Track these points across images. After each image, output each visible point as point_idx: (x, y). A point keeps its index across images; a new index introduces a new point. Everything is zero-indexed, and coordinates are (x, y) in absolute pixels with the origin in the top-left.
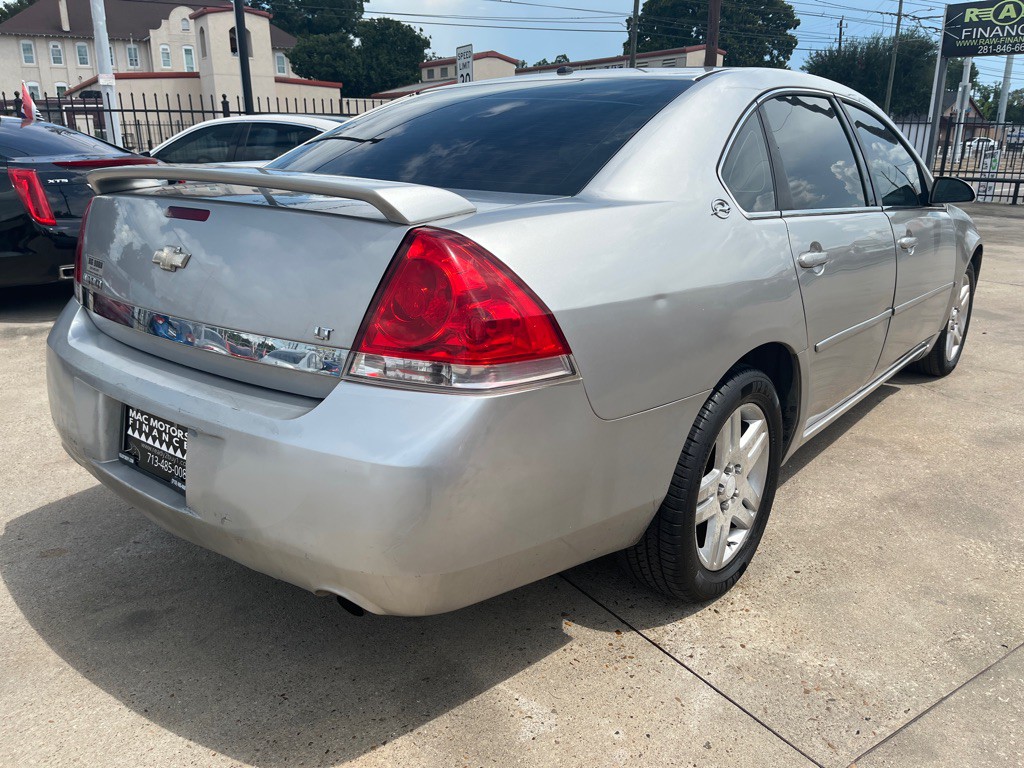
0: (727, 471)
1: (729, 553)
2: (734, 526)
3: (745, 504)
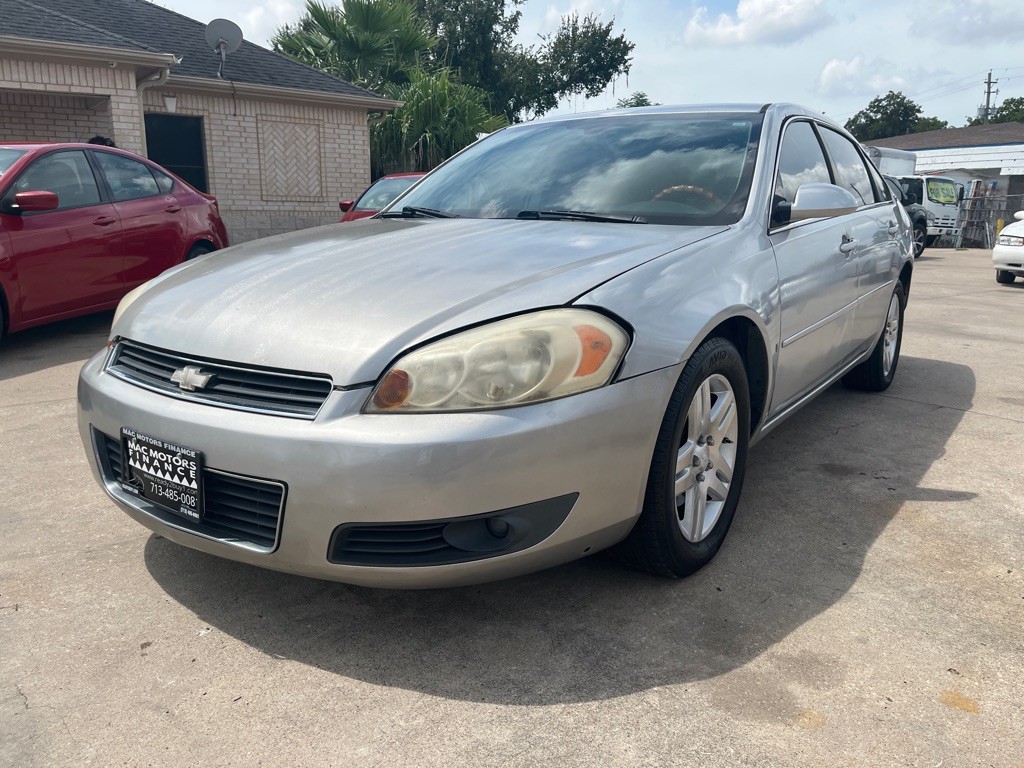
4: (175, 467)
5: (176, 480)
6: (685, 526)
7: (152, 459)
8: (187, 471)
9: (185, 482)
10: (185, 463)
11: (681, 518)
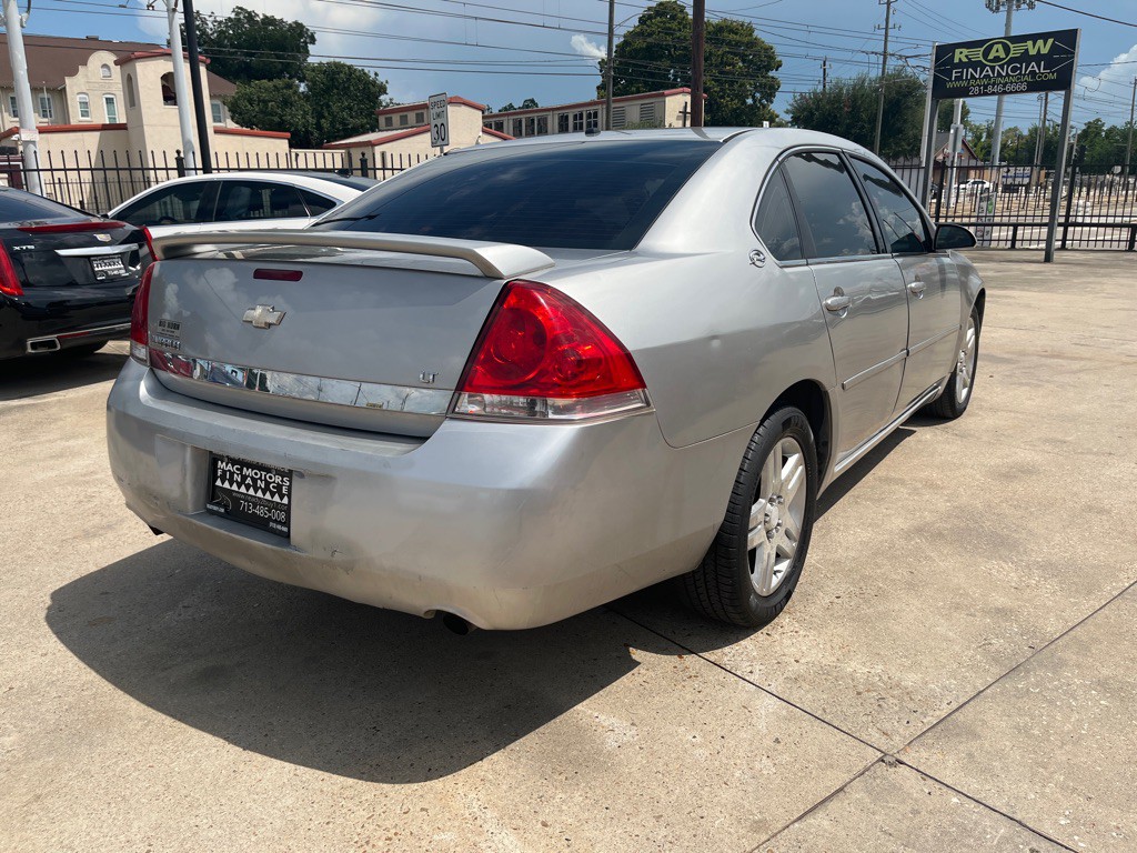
0: (771, 501)
1: (775, 581)
2: (779, 556)
3: (788, 534)
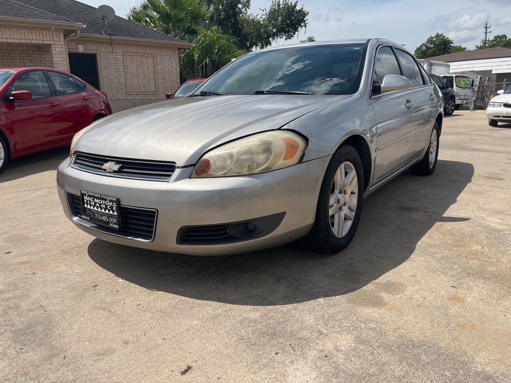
4: (106, 206)
5: (107, 211)
6: (335, 230)
7: (96, 203)
8: (112, 207)
9: (111, 212)
10: (111, 204)
11: (333, 227)
